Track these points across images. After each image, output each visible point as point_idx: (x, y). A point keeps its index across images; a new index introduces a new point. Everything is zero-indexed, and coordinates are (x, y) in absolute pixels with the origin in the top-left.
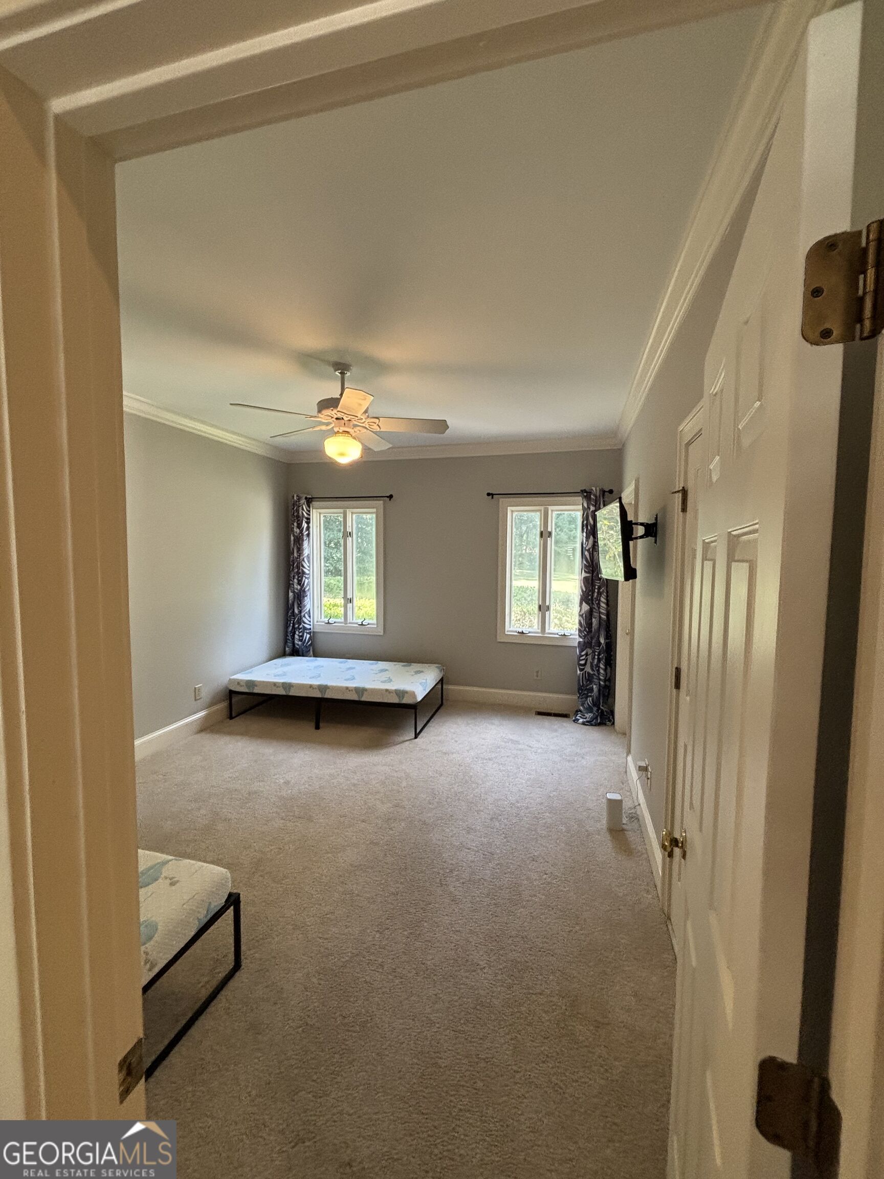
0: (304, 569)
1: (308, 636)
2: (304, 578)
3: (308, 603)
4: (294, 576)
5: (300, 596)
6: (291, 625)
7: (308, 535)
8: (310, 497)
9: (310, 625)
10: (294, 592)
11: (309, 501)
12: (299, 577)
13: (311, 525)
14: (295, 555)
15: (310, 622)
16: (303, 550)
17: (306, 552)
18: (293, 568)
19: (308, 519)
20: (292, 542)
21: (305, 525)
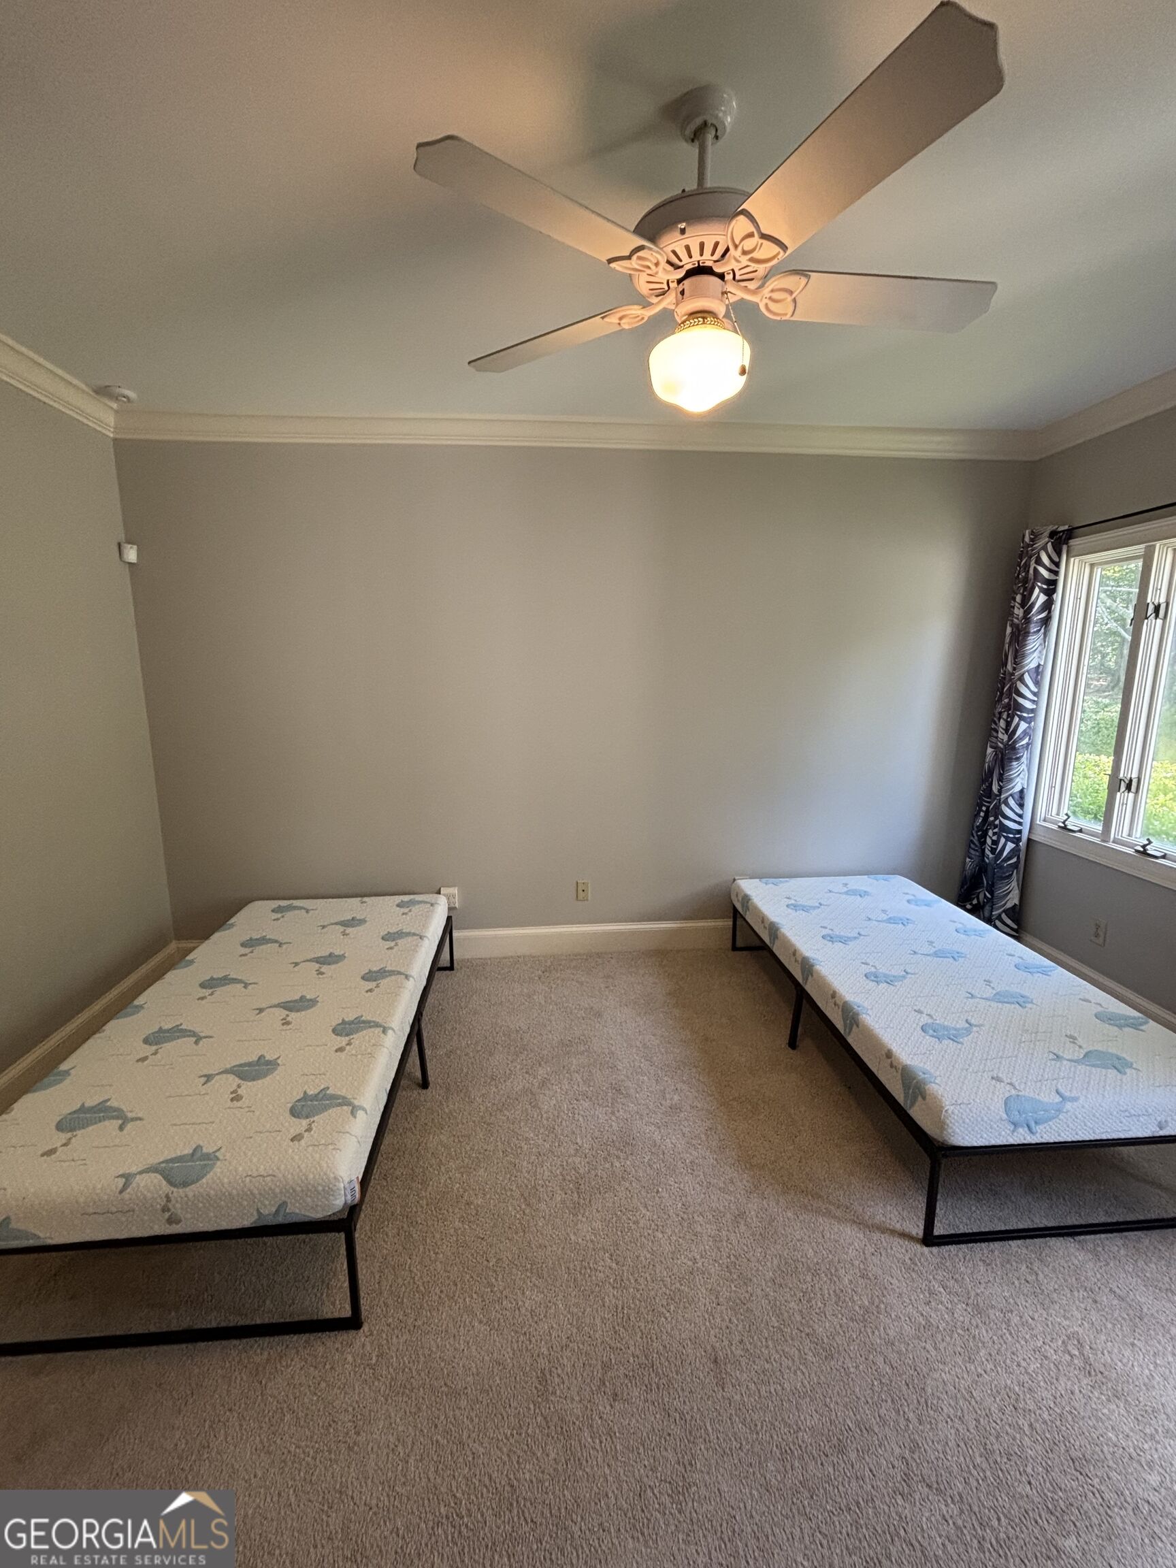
0: (1021, 700)
1: (1010, 846)
2: (1016, 719)
3: (1020, 776)
4: (1000, 713)
5: (1006, 755)
6: (982, 814)
7: (1046, 622)
8: (1066, 527)
9: (1020, 823)
10: (995, 747)
11: (1061, 540)
12: (1008, 715)
13: (1057, 597)
14: (1009, 667)
15: (1021, 816)
16: (1024, 656)
17: (1031, 662)
18: (1002, 694)
19: (1053, 583)
20: (1007, 640)
21: (1039, 598)
